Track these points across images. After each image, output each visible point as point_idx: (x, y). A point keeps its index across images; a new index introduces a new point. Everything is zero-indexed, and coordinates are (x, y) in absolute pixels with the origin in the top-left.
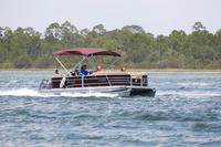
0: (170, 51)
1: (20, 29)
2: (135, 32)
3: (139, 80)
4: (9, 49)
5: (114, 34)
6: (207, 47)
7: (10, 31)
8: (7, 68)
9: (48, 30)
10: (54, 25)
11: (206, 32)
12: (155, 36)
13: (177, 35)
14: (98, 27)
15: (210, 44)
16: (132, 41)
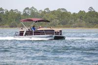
0: (79, 20)
1: (12, 10)
2: (63, 11)
3: (58, 33)
4: (7, 19)
5: (53, 12)
6: (95, 18)
7: (7, 11)
8: (6, 27)
9: (24, 11)
10: (27, 8)
11: (94, 11)
12: (72, 13)
13: (82, 13)
14: (46, 9)
15: (96, 17)
16: (62, 15)
